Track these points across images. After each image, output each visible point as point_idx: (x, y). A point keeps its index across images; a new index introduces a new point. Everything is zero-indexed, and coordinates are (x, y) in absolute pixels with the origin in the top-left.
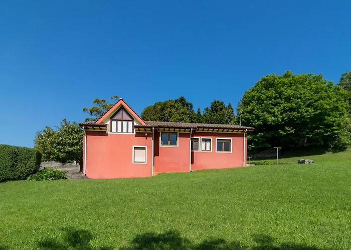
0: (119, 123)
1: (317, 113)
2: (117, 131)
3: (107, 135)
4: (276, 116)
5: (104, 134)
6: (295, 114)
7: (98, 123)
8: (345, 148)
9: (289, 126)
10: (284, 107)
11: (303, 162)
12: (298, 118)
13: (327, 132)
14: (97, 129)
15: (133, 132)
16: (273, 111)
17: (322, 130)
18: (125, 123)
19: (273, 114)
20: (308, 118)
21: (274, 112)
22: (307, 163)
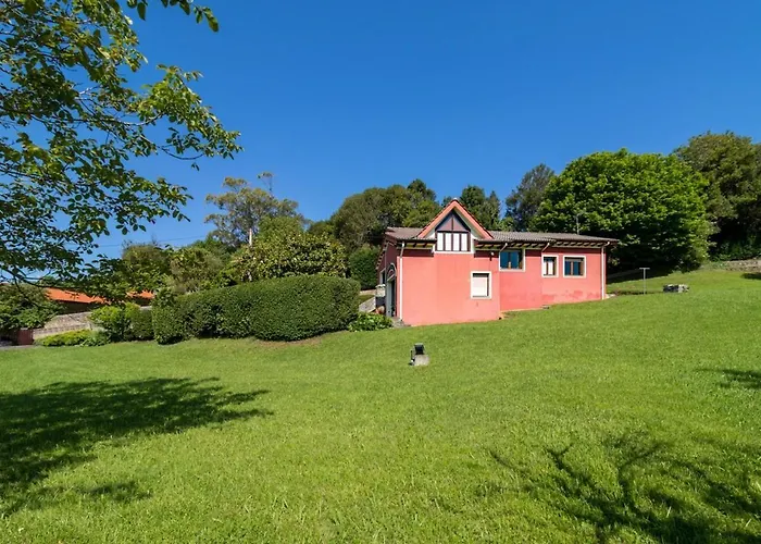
0: (448, 236)
1: (672, 213)
2: (444, 250)
3: (432, 255)
4: (613, 218)
5: (428, 254)
6: (642, 214)
7: (421, 237)
8: (698, 265)
9: (632, 234)
10: (626, 205)
11: (674, 289)
12: (646, 221)
13: (680, 241)
14: (419, 247)
15: (469, 250)
16: (606, 209)
17: (675, 239)
18: (456, 236)
19: (608, 215)
20: (659, 221)
21: (610, 212)
22: (680, 290)
